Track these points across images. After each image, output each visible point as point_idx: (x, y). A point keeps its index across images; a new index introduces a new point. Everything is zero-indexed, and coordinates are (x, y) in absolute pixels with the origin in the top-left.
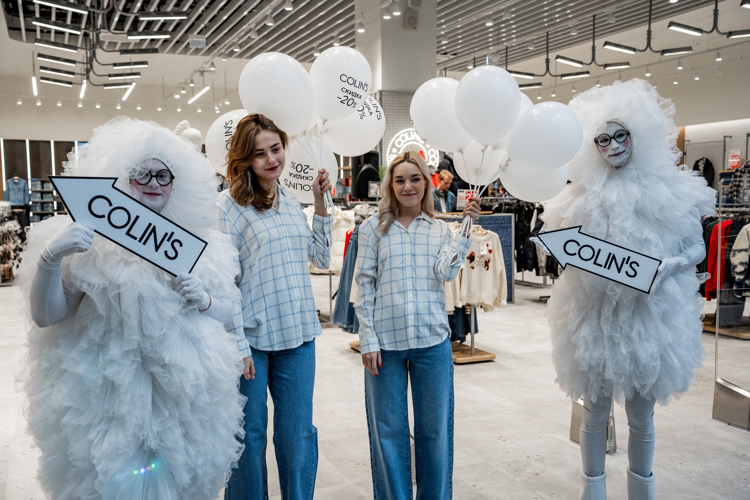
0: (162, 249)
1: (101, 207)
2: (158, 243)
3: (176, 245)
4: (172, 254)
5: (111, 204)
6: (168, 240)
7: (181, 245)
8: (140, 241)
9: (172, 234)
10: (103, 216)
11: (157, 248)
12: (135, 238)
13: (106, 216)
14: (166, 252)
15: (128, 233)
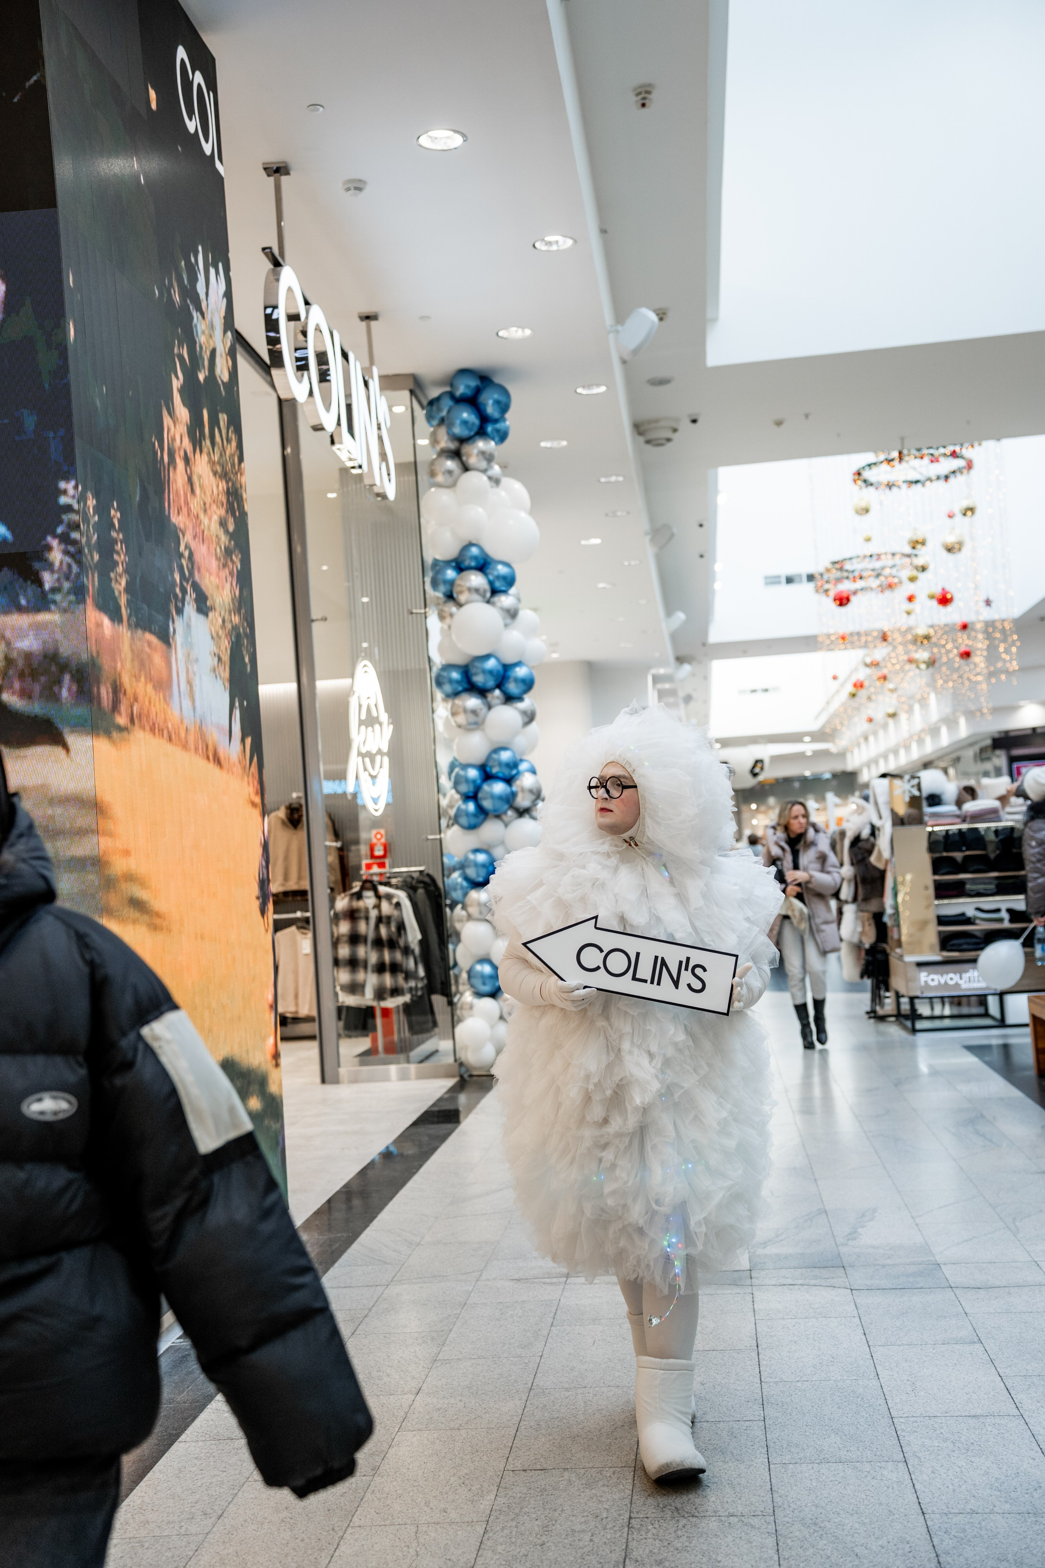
0: (683, 983)
1: (591, 958)
2: (675, 978)
3: (698, 971)
4: (697, 985)
5: (601, 951)
6: (686, 969)
7: (705, 970)
8: (652, 982)
9: (688, 959)
10: (598, 968)
11: (676, 984)
12: (645, 981)
13: (602, 966)
14: (689, 986)
15: (634, 978)
